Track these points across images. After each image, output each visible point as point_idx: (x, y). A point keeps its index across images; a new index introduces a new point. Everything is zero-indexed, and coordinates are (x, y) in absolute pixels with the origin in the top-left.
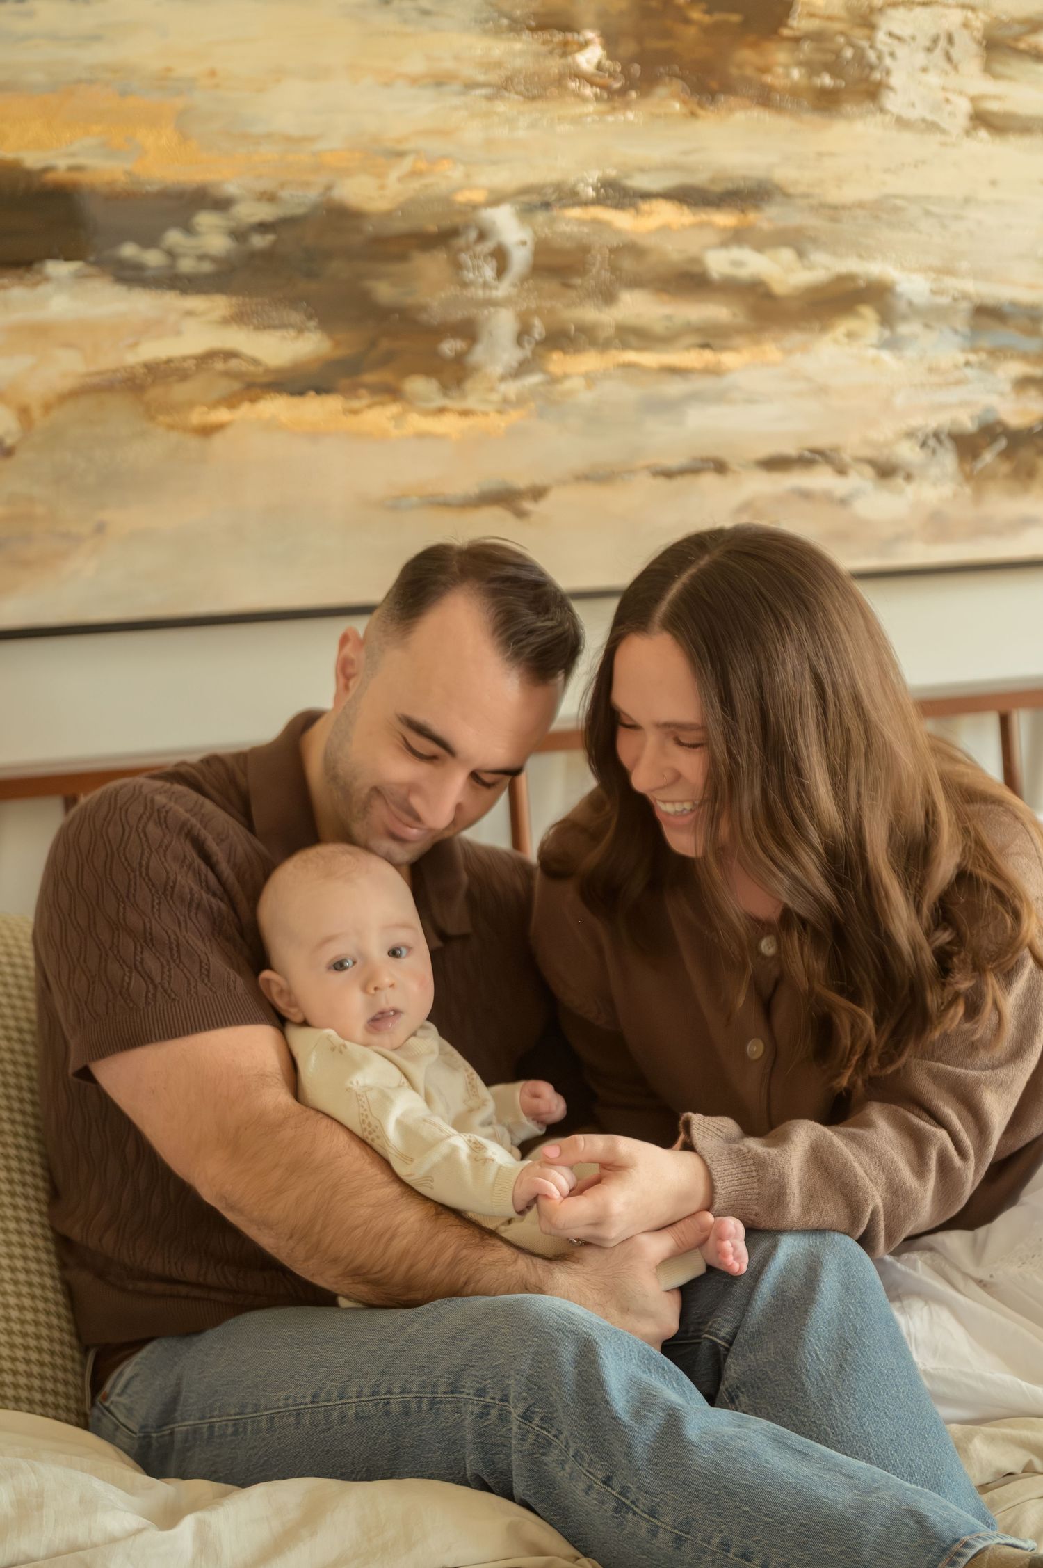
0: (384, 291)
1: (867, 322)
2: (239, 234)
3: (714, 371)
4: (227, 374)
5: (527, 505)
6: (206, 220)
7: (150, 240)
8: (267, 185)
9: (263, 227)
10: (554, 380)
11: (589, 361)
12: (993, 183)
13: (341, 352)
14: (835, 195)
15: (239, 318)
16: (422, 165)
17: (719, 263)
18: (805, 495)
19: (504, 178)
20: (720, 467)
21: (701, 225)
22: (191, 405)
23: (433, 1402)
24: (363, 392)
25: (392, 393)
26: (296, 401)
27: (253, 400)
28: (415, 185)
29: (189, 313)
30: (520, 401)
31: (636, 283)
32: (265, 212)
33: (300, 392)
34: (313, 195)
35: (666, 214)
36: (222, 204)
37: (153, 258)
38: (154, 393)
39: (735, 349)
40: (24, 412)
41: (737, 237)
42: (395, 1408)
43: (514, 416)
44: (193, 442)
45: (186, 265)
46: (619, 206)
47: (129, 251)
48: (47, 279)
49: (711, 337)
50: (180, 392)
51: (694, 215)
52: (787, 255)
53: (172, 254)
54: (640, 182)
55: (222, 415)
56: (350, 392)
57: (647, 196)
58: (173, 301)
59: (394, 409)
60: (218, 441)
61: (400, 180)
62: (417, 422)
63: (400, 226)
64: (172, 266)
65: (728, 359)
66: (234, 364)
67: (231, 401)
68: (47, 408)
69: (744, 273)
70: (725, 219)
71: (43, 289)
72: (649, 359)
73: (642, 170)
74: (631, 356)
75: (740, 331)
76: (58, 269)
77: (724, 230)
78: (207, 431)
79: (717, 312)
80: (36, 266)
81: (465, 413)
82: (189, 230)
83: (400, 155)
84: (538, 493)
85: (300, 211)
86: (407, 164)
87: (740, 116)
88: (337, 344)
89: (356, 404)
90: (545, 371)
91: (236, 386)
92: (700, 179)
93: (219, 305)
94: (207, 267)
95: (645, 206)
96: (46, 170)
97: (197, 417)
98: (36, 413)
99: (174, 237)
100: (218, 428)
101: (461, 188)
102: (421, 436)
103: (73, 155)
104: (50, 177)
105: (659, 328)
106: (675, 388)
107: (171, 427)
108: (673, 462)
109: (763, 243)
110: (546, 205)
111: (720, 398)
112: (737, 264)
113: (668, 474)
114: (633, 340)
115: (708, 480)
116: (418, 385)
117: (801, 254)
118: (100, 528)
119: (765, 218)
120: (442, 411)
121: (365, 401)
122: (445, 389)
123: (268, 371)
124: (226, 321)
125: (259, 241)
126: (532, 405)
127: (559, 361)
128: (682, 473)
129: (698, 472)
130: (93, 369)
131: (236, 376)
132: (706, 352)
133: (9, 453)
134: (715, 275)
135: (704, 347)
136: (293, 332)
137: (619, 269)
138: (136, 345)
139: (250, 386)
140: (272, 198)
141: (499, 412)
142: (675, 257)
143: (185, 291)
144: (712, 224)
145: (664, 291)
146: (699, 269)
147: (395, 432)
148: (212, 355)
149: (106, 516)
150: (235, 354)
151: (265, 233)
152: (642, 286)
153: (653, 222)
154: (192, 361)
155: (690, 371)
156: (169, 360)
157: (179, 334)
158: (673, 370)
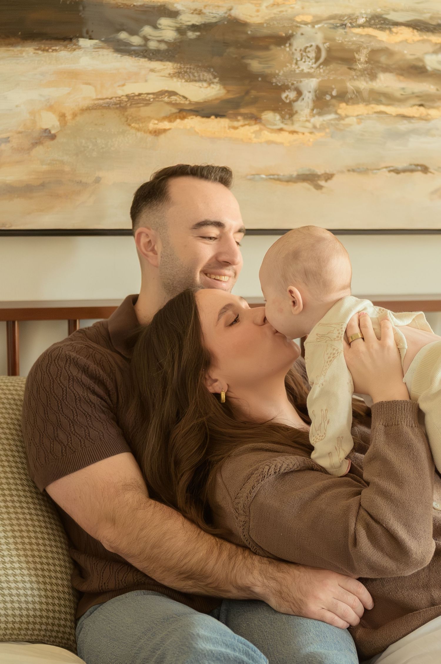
0: (255, 65)
2: (180, 31)
3: (425, 119)
4: (170, 104)
5: (322, 183)
6: (164, 22)
7: (134, 31)
8: (198, 5)
9: (194, 27)
10: (341, 118)
11: (360, 109)
13: (230, 96)
15: (179, 74)
17: (432, 62)
19: (322, 10)
20: (425, 169)
21: (423, 41)
22: (150, 118)
24: (239, 118)
25: (256, 119)
26: (205, 120)
27: (183, 118)
28: (276, 10)
29: (152, 70)
30: (322, 128)
31: (387, 69)
32: (196, 20)
33: (208, 116)
34: (221, 12)
35: (407, 33)
36: (173, 14)
37: (136, 40)
38: (132, 111)
39: (437, 108)
40: (63, 116)
43: (319, 135)
44: (150, 138)
45: (153, 45)
46: (382, 29)
47: (123, 35)
48: (80, 48)
49: (424, 101)
50: (145, 111)
51: (420, 36)
53: (146, 39)
54: (393, 16)
55: (166, 125)
56: (234, 117)
57: (397, 24)
58: (144, 63)
59: (256, 127)
60: (162, 137)
61: (267, 7)
62: (267, 135)
63: (266, 32)
64: (145, 45)
65: (433, 112)
66: (174, 98)
67: (170, 118)
68: (75, 115)
70: (436, 38)
71: (77, 53)
72: (391, 110)
73: (394, 10)
74: (382, 108)
76: (84, 42)
77: (436, 44)
78: (157, 133)
79: (428, 87)
80: (74, 41)
81: (293, 132)
82: (155, 27)
84: (328, 177)
85: (214, 20)
88: (228, 91)
89: (236, 124)
90: (336, 113)
91: (174, 110)
92: (425, 17)
93: (169, 67)
94: (163, 47)
95: (395, 29)
97: (152, 125)
98: (69, 117)
99: (147, 30)
100: (165, 131)
101: (298, 15)
102: (270, 142)
105: (398, 94)
106: (403, 126)
107: (138, 130)
108: (400, 165)
111: (427, 133)
113: (397, 171)
114: (383, 99)
115: (418, 175)
116: (269, 116)
118: (98, 181)
120: (281, 130)
121: (241, 123)
122: (283, 119)
123: (191, 103)
124: (171, 76)
125: (191, 35)
126: (327, 130)
127: (343, 108)
128: (404, 171)
129: (412, 171)
130: (99, 97)
131: (174, 105)
132: (422, 109)
133: (53, 137)
134: (429, 68)
135: (421, 105)
136: (205, 84)
137: (378, 62)
138: (124, 85)
139: (181, 111)
140: (200, 13)
141: (311, 133)
142: (409, 57)
143: (150, 59)
144: (429, 41)
145: (402, 75)
146: (421, 64)
147: (255, 140)
148: (162, 93)
149: (101, 174)
150: (174, 93)
151: (194, 31)
152: (391, 72)
153: (398, 38)
154: (151, 96)
155: (413, 117)
156: (140, 95)
157: (146, 81)
158: (404, 117)
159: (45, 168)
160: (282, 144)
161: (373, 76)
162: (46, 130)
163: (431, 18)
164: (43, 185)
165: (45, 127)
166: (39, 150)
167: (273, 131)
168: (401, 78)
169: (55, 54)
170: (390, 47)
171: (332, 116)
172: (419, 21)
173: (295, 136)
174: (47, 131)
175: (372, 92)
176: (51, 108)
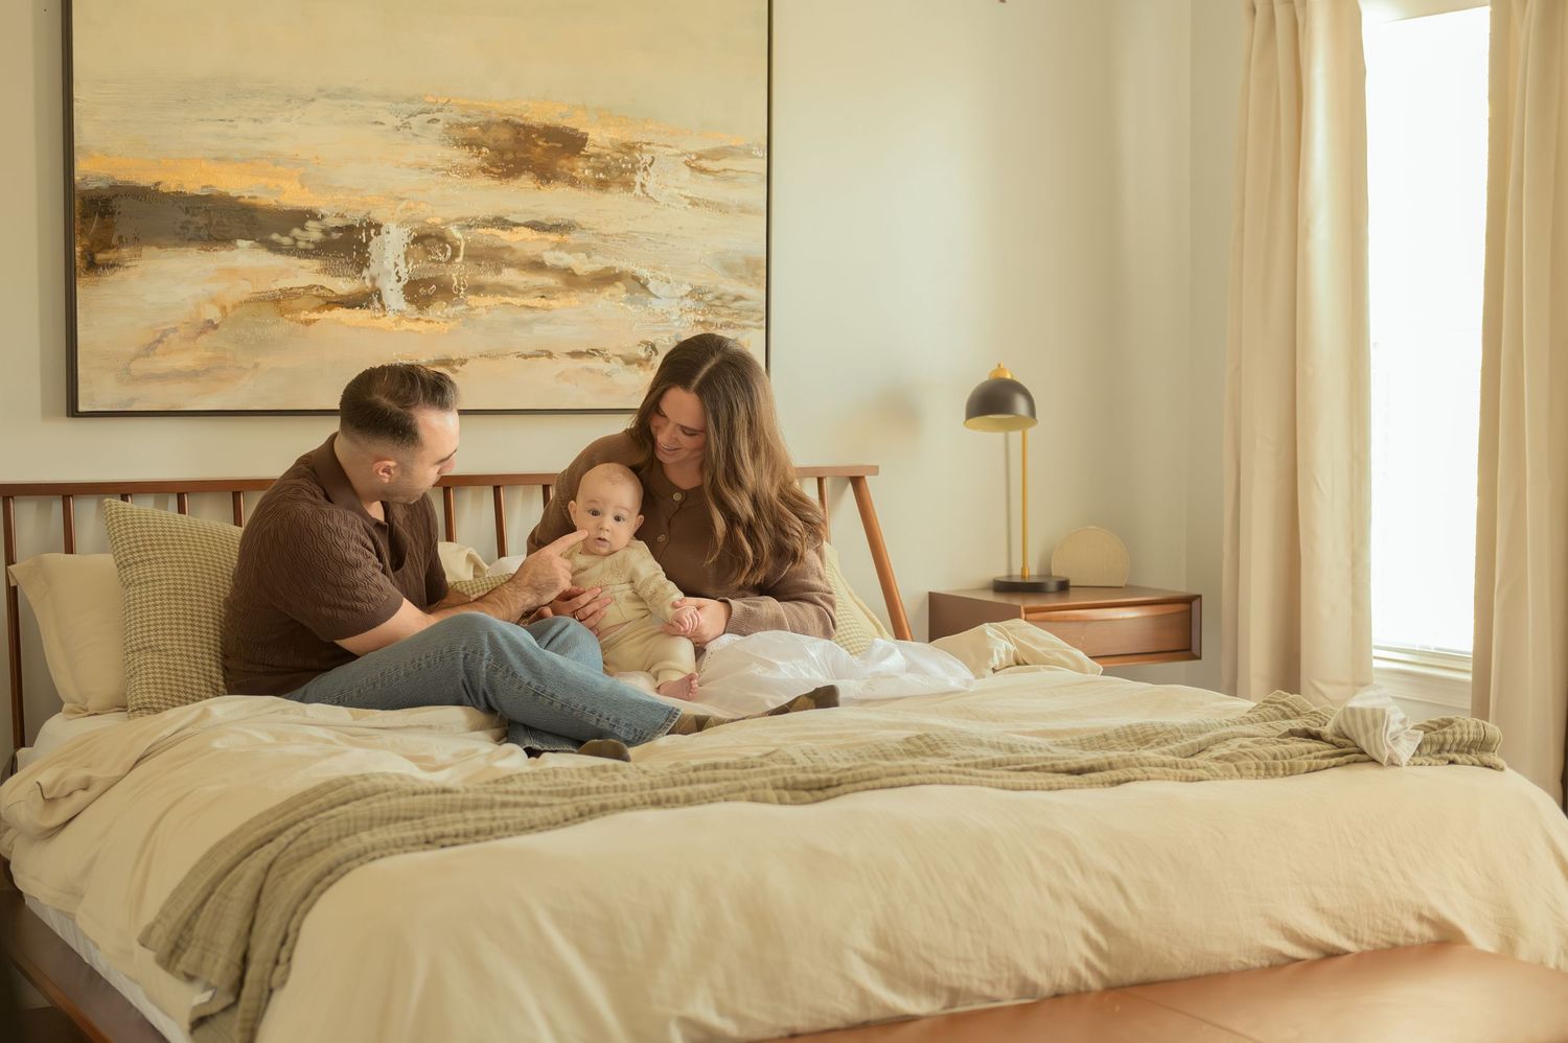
1: (619, 289)
2: (326, 232)
3: (548, 309)
4: (318, 296)
5: (457, 367)
6: (311, 224)
7: (285, 233)
8: (340, 210)
9: (338, 229)
10: (472, 309)
11: (488, 300)
12: (680, 228)
14: (605, 230)
15: (324, 271)
16: (412, 205)
17: (550, 258)
18: (591, 371)
19: (452, 214)
20: (550, 355)
21: (542, 240)
22: (301, 309)
23: (441, 658)
26: (351, 310)
27: (330, 310)
28: (409, 214)
29: (302, 267)
30: (455, 317)
31: (510, 265)
32: (339, 223)
33: (353, 307)
34: (361, 215)
35: (526, 233)
36: (319, 218)
37: (286, 241)
38: (285, 303)
39: (558, 299)
40: (224, 308)
41: (558, 246)
42: (424, 665)
43: (452, 324)
44: (302, 327)
45: (301, 245)
46: (503, 229)
47: (275, 237)
48: (237, 248)
49: (545, 293)
50: (296, 303)
51: (539, 235)
52: (582, 256)
53: (295, 240)
54: (512, 218)
55: (315, 316)
57: (517, 225)
58: (294, 261)
60: (312, 326)
61: (401, 211)
64: (295, 245)
65: (553, 303)
66: (322, 291)
67: (319, 309)
68: (234, 307)
69: (562, 264)
70: (553, 237)
71: (235, 252)
72: (517, 301)
73: (515, 213)
74: (507, 299)
75: (559, 290)
76: (241, 243)
77: (553, 242)
78: (308, 323)
79: (548, 280)
80: (233, 242)
81: (429, 322)
82: (303, 229)
83: (402, 199)
84: (463, 362)
85: (352, 222)
86: (403, 205)
87: (560, 190)
89: (378, 314)
90: (466, 304)
91: (322, 302)
92: (541, 218)
93: (315, 264)
94: (311, 246)
95: (515, 229)
96: (239, 197)
97: (304, 315)
98: (229, 310)
99: (296, 232)
100: (314, 321)
101: (428, 217)
102: (409, 331)
103: (252, 191)
104: (241, 200)
105: (521, 287)
106: (528, 315)
107: (291, 320)
108: (527, 351)
109: (571, 250)
110: (470, 227)
111: (550, 321)
112: (561, 259)
113: (525, 357)
114: (509, 292)
115: (544, 360)
117: (589, 257)
118: (256, 366)
119: (571, 238)
120: (418, 319)
122: (420, 309)
123: (337, 296)
124: (317, 272)
125: (336, 236)
126: (460, 320)
127: (472, 300)
128: (531, 357)
129: (538, 356)
130: (256, 291)
131: (323, 297)
132: (543, 299)
133: (216, 327)
134: (547, 263)
135: (543, 297)
136: (349, 280)
137: (503, 259)
138: (277, 280)
139: (327, 303)
140: (342, 216)
141: (445, 322)
142: (529, 254)
143: (299, 257)
144: (547, 240)
145: (524, 270)
146: (540, 260)
147: (396, 329)
148: (312, 287)
149: (259, 360)
150: (322, 288)
151: (338, 232)
152: (513, 267)
153: (519, 237)
154: (302, 290)
155: (536, 308)
156: (291, 289)
157: (297, 277)
158: (528, 307)
159: (209, 354)
160: (420, 332)
161: (498, 271)
162: (208, 321)
163: (547, 219)
164: (207, 370)
165: (208, 318)
166: (203, 338)
167: (411, 320)
168: (524, 273)
169: (215, 253)
170: (514, 246)
171: (464, 307)
172: (536, 222)
173: (431, 325)
174: (210, 322)
175: (497, 284)
176: (213, 301)
